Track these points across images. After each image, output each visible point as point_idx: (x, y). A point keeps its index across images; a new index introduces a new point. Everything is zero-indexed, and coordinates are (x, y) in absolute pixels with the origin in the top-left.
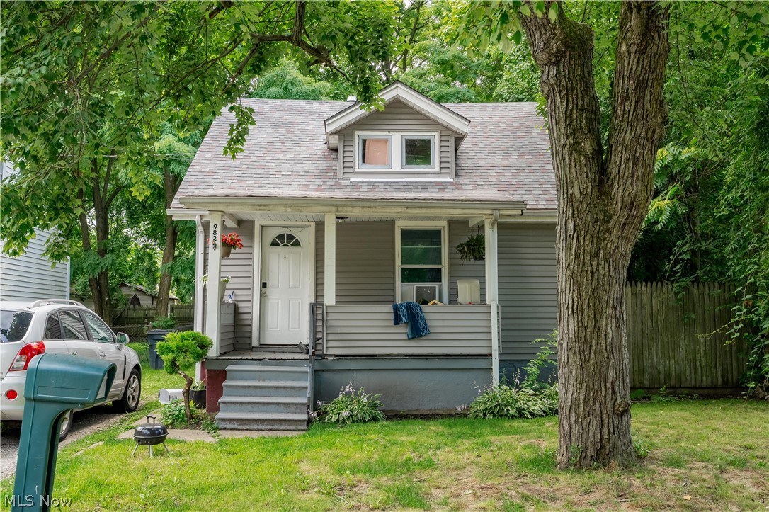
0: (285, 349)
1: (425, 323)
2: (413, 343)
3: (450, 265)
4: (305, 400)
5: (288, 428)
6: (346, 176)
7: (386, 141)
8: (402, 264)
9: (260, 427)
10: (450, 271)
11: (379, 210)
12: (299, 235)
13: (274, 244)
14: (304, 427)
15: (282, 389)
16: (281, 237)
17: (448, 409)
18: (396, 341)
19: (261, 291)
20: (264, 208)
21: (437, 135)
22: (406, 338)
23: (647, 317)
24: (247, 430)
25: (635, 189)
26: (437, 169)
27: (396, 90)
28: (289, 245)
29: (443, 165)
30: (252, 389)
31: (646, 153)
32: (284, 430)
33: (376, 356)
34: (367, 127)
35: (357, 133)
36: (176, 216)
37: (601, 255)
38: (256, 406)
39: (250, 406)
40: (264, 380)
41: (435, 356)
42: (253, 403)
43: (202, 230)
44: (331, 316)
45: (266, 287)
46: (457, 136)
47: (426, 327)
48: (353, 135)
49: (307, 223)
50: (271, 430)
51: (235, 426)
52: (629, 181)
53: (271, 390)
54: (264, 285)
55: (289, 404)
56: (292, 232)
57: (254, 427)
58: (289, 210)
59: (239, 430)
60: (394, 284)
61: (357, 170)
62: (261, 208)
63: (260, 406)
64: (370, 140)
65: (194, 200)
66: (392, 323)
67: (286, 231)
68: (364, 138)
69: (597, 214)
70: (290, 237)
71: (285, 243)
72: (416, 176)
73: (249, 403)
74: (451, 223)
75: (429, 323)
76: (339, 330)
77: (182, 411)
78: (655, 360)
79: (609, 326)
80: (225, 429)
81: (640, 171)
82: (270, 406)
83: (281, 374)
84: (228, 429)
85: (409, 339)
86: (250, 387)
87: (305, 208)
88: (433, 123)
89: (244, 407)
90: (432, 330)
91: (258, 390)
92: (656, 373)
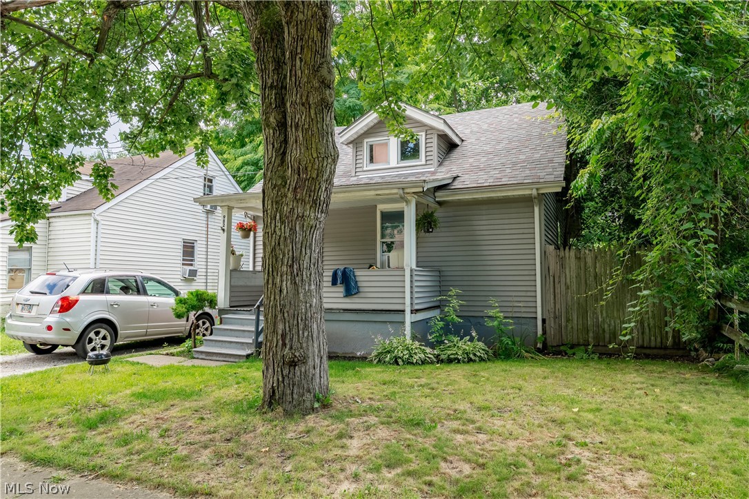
2: (347, 300)
4: (251, 341)
6: (358, 174)
8: (382, 238)
9: (218, 359)
14: (243, 360)
15: (247, 332)
18: (336, 299)
21: (424, 134)
22: (342, 296)
24: (209, 360)
25: (298, 153)
26: (424, 162)
29: (428, 158)
31: (303, 118)
32: (231, 362)
34: (373, 135)
35: (366, 140)
37: (278, 217)
38: (223, 344)
39: (220, 343)
40: (243, 325)
42: (222, 341)
47: (357, 287)
48: (362, 143)
50: (224, 361)
51: (204, 357)
52: (294, 146)
53: (240, 332)
55: (243, 343)
57: (214, 358)
60: (375, 254)
61: (365, 169)
64: (375, 145)
66: (330, 284)
68: (371, 143)
72: (404, 169)
73: (220, 341)
79: (285, 283)
81: (301, 136)
84: (199, 359)
85: (344, 297)
86: (227, 330)
88: (421, 125)
90: (361, 290)
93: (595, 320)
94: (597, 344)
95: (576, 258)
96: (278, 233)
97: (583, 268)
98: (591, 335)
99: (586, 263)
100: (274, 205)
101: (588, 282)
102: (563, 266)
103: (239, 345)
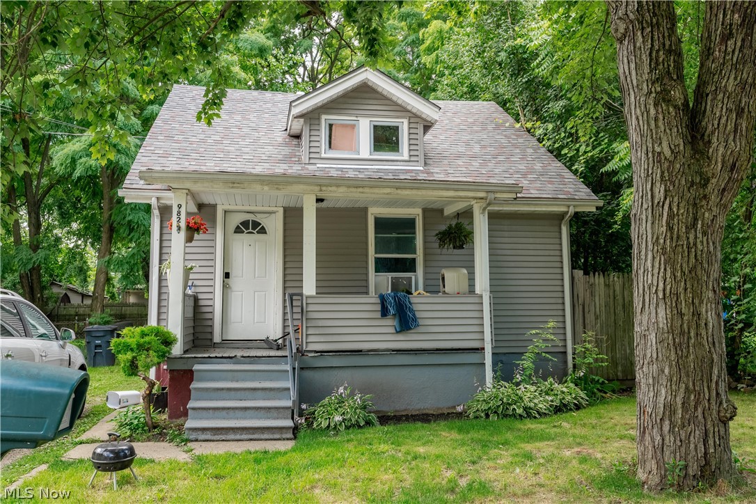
0: (250, 344)
2: (400, 337)
3: (425, 254)
4: (289, 403)
5: (271, 437)
6: (312, 161)
7: (353, 127)
8: (376, 253)
9: (238, 437)
10: (425, 261)
11: (366, 190)
12: (265, 221)
13: (238, 230)
14: (290, 435)
15: (260, 391)
16: (245, 224)
17: (438, 409)
18: (383, 335)
19: (224, 281)
20: (238, 185)
21: (406, 122)
22: (394, 331)
24: (223, 440)
25: (738, 147)
26: (406, 157)
27: (365, 73)
28: (255, 232)
29: (412, 153)
30: (224, 391)
31: (751, 103)
32: (266, 440)
33: (361, 351)
34: (335, 111)
35: (324, 117)
36: (129, 198)
37: (699, 226)
38: (231, 412)
39: (224, 413)
40: (237, 381)
41: (424, 350)
42: (229, 408)
43: (159, 214)
44: (311, 308)
45: (229, 278)
46: (426, 124)
47: (415, 319)
48: (319, 119)
49: (275, 209)
50: (251, 440)
52: (731, 138)
54: (227, 275)
55: (270, 408)
56: (258, 218)
57: (232, 437)
58: (266, 188)
59: (213, 441)
60: (367, 274)
61: (323, 155)
62: (235, 185)
63: (237, 411)
64: (336, 124)
65: (157, 175)
66: (379, 315)
67: (250, 217)
68: (331, 122)
69: (692, 176)
70: (256, 224)
71: (250, 230)
72: (385, 163)
73: (224, 409)
74: (425, 211)
75: (418, 315)
76: (321, 323)
77: (142, 420)
78: (628, 351)
80: (197, 440)
82: (248, 412)
83: (257, 373)
84: (201, 441)
85: (397, 332)
86: (222, 389)
87: (285, 187)
88: (402, 110)
89: (217, 413)
90: (421, 322)
91: (233, 392)
92: (628, 365)
93: (623, 352)
94: (625, 378)
95: (605, 285)
96: (700, 247)
97: (612, 297)
98: (620, 368)
99: (614, 291)
100: (691, 210)
101: (616, 311)
102: (592, 294)
103: (263, 412)
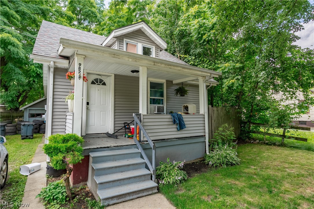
0: (99, 136)
1: (184, 123)
3: (167, 98)
8: (150, 96)
9: (131, 197)
10: (167, 100)
12: (105, 80)
13: (93, 83)
14: (156, 191)
16: (96, 80)
19: (87, 106)
21: (154, 47)
22: (176, 130)
23: (220, 118)
24: (124, 202)
27: (142, 25)
28: (101, 84)
32: (145, 196)
33: (164, 139)
36: (36, 60)
43: (53, 71)
44: (145, 121)
46: (161, 49)
48: (123, 40)
49: (110, 74)
54: (88, 103)
56: (102, 78)
59: (118, 203)
67: (99, 77)
68: (128, 42)
70: (101, 81)
71: (99, 83)
74: (167, 81)
77: (64, 194)
80: (109, 205)
82: (131, 180)
84: (111, 205)
85: (178, 130)
88: (153, 42)
91: (118, 168)
95: (217, 110)
102: (214, 114)
103: (138, 178)
